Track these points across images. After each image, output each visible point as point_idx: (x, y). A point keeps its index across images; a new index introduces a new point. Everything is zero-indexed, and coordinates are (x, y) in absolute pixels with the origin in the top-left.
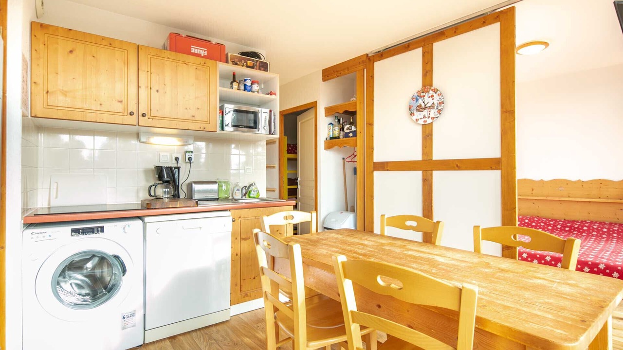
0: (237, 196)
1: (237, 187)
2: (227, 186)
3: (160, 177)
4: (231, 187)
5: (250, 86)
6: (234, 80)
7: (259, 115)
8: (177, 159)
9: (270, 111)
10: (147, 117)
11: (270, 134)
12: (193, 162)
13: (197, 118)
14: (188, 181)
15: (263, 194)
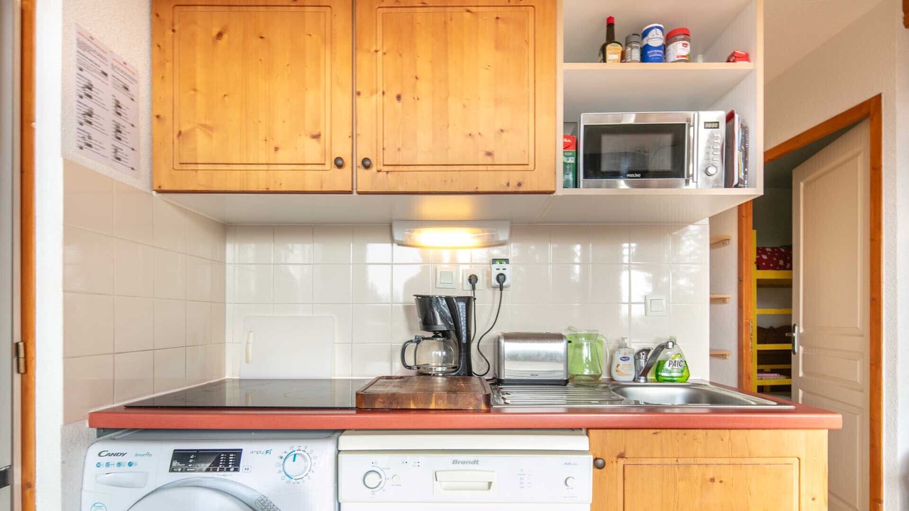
0: (622, 375)
1: (623, 351)
2: (592, 347)
3: (427, 323)
4: (604, 351)
5: (659, 48)
6: (610, 38)
7: (691, 132)
8: (473, 280)
9: (730, 117)
10: (374, 169)
11: (726, 186)
12: (506, 287)
13: (500, 158)
14: (496, 332)
15: (701, 372)
